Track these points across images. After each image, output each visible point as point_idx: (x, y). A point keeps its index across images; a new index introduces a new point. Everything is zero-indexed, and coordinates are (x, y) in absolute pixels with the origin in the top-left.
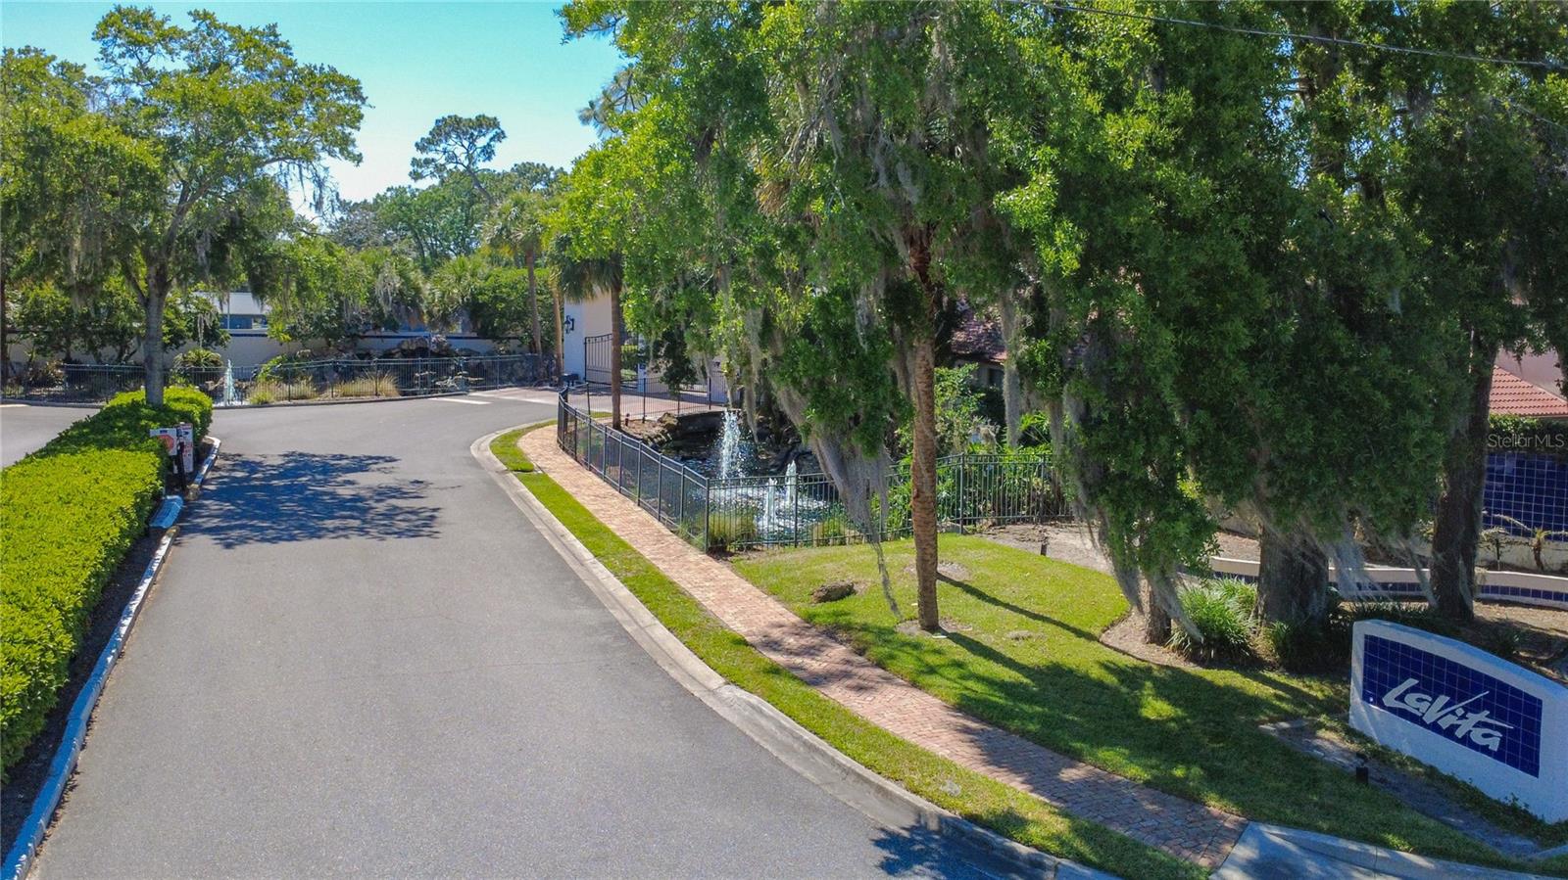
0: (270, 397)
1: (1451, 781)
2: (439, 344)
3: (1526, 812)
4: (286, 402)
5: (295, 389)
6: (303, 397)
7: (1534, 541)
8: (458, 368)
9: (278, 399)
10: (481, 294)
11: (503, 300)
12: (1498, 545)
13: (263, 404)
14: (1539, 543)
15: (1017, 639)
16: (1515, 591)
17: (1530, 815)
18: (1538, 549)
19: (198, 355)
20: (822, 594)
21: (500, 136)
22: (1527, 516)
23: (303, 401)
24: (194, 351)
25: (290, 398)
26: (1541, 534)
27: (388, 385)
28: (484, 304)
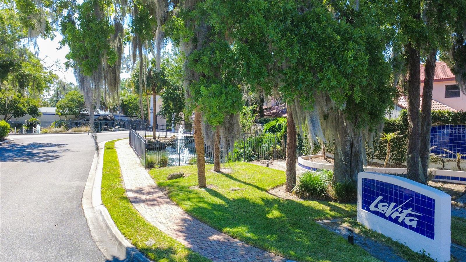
0: (48, 131)
1: (397, 244)
2: (111, 117)
3: (429, 257)
4: (54, 133)
5: (58, 129)
7: (457, 159)
8: (117, 125)
9: (51, 132)
10: (125, 101)
11: (132, 103)
12: (443, 162)
13: (45, 133)
14: (459, 159)
15: (233, 190)
16: (448, 178)
17: (431, 259)
18: (458, 162)
19: (33, 120)
20: (169, 177)
22: (455, 150)
26: (459, 156)
28: (126, 105)
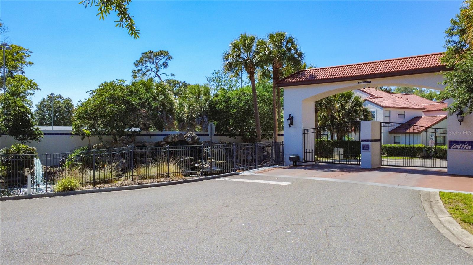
0: (75, 182)
2: (192, 138)
4: (91, 187)
5: (99, 174)
6: (107, 181)
9: (83, 184)
13: (68, 191)
19: (18, 148)
21: (170, 58)
23: (107, 186)
24: (15, 145)
25: (94, 182)
27: (174, 168)
